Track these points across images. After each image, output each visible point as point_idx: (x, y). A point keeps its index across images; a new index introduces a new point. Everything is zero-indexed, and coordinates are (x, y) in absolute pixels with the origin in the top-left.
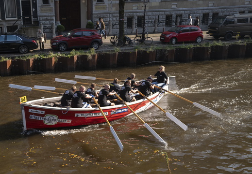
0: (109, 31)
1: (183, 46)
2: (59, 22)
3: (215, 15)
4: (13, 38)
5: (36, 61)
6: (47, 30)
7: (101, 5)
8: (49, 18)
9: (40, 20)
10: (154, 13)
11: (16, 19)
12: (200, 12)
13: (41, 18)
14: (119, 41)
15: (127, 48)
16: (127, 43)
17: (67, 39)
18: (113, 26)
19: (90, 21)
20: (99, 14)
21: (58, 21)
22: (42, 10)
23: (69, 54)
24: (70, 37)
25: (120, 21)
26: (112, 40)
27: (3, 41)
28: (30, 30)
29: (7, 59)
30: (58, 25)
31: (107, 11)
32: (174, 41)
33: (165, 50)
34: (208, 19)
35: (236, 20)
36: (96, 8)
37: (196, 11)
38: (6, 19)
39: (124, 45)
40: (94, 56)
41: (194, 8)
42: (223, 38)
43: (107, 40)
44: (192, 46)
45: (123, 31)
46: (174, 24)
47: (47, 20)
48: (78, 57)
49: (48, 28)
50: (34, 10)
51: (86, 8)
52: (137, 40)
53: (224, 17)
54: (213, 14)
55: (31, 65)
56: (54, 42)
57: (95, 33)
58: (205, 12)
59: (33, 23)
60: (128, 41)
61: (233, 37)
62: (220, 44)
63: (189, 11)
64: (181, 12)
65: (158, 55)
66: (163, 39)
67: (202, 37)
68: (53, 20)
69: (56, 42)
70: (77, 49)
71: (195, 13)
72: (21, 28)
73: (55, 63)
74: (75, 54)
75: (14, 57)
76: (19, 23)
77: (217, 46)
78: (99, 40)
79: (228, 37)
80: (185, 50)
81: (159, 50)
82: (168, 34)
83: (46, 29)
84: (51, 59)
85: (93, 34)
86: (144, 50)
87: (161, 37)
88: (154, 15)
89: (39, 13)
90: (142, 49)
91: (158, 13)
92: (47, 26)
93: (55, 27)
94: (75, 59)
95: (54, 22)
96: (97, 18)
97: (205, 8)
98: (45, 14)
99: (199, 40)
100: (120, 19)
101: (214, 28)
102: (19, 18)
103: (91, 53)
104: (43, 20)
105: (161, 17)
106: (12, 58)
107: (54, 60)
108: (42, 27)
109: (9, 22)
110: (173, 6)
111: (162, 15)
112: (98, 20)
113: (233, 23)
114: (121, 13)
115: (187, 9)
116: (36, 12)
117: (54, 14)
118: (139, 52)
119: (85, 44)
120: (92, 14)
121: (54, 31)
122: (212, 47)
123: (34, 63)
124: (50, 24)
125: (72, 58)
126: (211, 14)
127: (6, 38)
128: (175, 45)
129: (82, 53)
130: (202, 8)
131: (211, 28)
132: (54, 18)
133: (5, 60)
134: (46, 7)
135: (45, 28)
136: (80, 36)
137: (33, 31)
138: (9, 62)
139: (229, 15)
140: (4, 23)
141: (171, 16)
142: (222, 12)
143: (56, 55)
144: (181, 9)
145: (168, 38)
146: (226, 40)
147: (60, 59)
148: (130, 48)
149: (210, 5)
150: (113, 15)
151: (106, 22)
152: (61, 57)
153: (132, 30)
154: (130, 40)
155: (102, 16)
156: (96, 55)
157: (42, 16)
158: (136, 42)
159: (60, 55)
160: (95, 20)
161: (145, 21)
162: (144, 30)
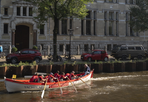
1: (96, 62)
6: (6, 51)
7: (42, 36)
8: (7, 43)
10: (77, 43)
12: (106, 43)
14: (53, 58)
15: (59, 63)
16: (59, 60)
17: (18, 55)
18: (50, 49)
19: (35, 46)
20: (41, 41)
21: (13, 45)
22: (3, 37)
23: (18, 65)
24: (20, 54)
25: (54, 45)
26: (49, 58)
30: (13, 47)
31: (46, 40)
32: (90, 59)
34: (111, 48)
35: (127, 48)
36: (39, 38)
37: (103, 43)
39: (57, 61)
40: (35, 67)
41: (102, 41)
42: (121, 59)
43: (45, 58)
44: (101, 62)
45: (56, 52)
46: (89, 50)
47: (5, 44)
48: (24, 67)
49: (6, 49)
51: (33, 38)
53: (120, 46)
54: (114, 45)
56: (8, 57)
57: (37, 52)
58: (108, 43)
60: (59, 58)
61: (127, 58)
63: (98, 43)
64: (93, 43)
65: (79, 68)
66: (82, 58)
67: (108, 57)
69: (10, 57)
71: (102, 44)
73: (7, 71)
74: (22, 65)
77: (118, 63)
78: (40, 57)
79: (124, 58)
81: (80, 64)
82: (86, 55)
83: (5, 49)
84: (4, 67)
87: (81, 57)
88: (77, 44)
90: (69, 63)
91: (79, 43)
92: (6, 47)
93: (11, 48)
94: (22, 68)
96: (40, 44)
97: (108, 41)
98: (4, 40)
99: (106, 59)
101: (115, 52)
103: (34, 64)
104: (3, 44)
105: (81, 45)
107: (6, 69)
110: (88, 39)
111: (82, 44)
113: (126, 49)
115: (97, 41)
117: (11, 40)
118: (67, 65)
119: (30, 59)
120: (36, 41)
121: (10, 51)
122: (115, 64)
124: (8, 46)
125: (20, 67)
126: (112, 45)
128: (91, 62)
129: (27, 64)
130: (106, 41)
131: (113, 52)
132: (11, 43)
134: (6, 36)
136: (27, 53)
139: (123, 45)
141: (88, 45)
143: (8, 65)
144: (93, 41)
145: (86, 58)
146: (123, 60)
147: (11, 68)
148: (61, 63)
149: (111, 39)
150: (50, 43)
151: (46, 47)
152: (12, 66)
153: (63, 53)
154: (61, 58)
155: (43, 43)
156: (37, 66)
157: (3, 41)
158: (65, 59)
159: (11, 65)
160: (39, 46)
161: (71, 47)
162: (70, 52)
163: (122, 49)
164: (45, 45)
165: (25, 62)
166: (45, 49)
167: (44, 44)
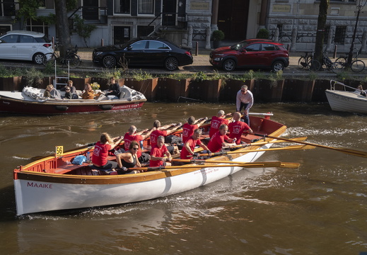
0: (292, 46)
2: (216, 26)
5: (194, 83)
6: (198, 37)
7: (283, 5)
8: (202, 18)
9: (189, 21)
10: (363, 23)
11: (153, 16)
13: (190, 18)
17: (238, 53)
18: (298, 37)
19: (263, 27)
20: (278, 17)
21: (214, 24)
22: (193, 6)
23: (243, 76)
24: (242, 50)
25: (319, 32)
26: (302, 61)
28: (173, 35)
30: (214, 30)
31: (291, 14)
36: (275, 8)
38: (139, 15)
40: (279, 83)
45: (321, 48)
47: (198, 21)
50: (180, 4)
51: (259, 7)
52: (340, 63)
55: (186, 88)
56: (217, 57)
59: (176, 24)
60: (325, 63)
68: (208, 21)
69: (221, 57)
70: (255, 70)
72: (160, 31)
73: (221, 88)
74: (253, 78)
76: (157, 23)
78: (284, 58)
83: (197, 34)
86: (355, 79)
88: (361, 26)
89: (188, 10)
92: (199, 30)
93: (210, 32)
95: (209, 24)
96: (274, 24)
98: (196, 12)
100: (318, 29)
102: (158, 15)
103: (277, 78)
104: (192, 21)
106: (159, 76)
107: (220, 84)
108: (191, 31)
109: (142, 21)
112: (275, 27)
114: (322, 19)
116: (183, 8)
117: (210, 12)
118: (347, 81)
120: (267, 17)
121: (209, 38)
123: (190, 86)
124: (203, 27)
125: (248, 82)
132: (209, 19)
133: (149, 78)
134: (200, 2)
135: (195, 34)
137: (177, 36)
138: (155, 81)
140: (135, 22)
143: (224, 76)
147: (230, 83)
148: (329, 74)
150: (299, 21)
151: (288, 30)
152: (231, 80)
154: (331, 62)
155: (282, 21)
156: (284, 80)
157: (193, 15)
160: (271, 28)
161: (348, 34)
164: (285, 27)
166: (285, 36)
167: (285, 23)
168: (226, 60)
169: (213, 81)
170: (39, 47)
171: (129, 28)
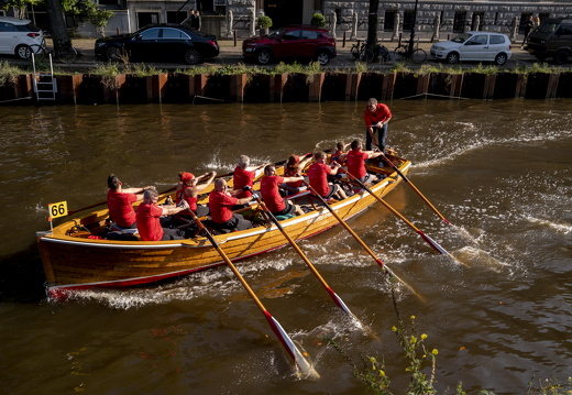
0: (352, 34)
1: (479, 69)
2: (263, 11)
3: (544, 16)
4: (175, 34)
5: (213, 79)
6: (241, 25)
9: (228, 5)
10: (435, 6)
12: (518, 9)
13: (230, 1)
14: (366, 52)
15: (379, 67)
16: (380, 57)
17: (273, 42)
18: (359, 24)
19: (319, 12)
20: (336, 0)
21: (260, 9)
23: (274, 70)
24: (278, 38)
25: (370, 17)
26: (355, 50)
27: (156, 38)
29: (160, 73)
30: (260, 16)
33: (446, 75)
37: (509, 8)
39: (375, 61)
40: (317, 77)
42: (552, 59)
43: (343, 47)
44: (494, 70)
45: (375, 35)
47: (240, 5)
48: (289, 76)
49: (241, 21)
52: (400, 53)
53: (558, 21)
55: (203, 86)
56: (250, 47)
57: (325, 35)
58: (525, 10)
59: (214, 9)
60: (382, 53)
62: (546, 69)
63: (497, 7)
64: (482, 8)
65: (433, 83)
68: (252, 6)
69: (253, 47)
70: (289, 61)
71: (507, 12)
73: (247, 85)
74: (285, 71)
75: (174, 70)
78: (330, 48)
80: (482, 76)
81: (435, 73)
84: (240, 76)
85: (321, 36)
86: (409, 71)
88: (433, 10)
90: (407, 70)
91: (440, 7)
92: (241, 16)
93: (255, 19)
94: (285, 79)
95: (254, 10)
96: (331, 8)
97: (526, 3)
100: (370, 12)
101: (538, 40)
103: (314, 71)
105: (446, 14)
106: (171, 71)
107: (245, 80)
108: (232, 17)
109: (172, 5)
111: (448, 10)
118: (399, 74)
121: (253, 26)
122: (530, 76)
123: (208, 82)
124: (246, 13)
125: (279, 77)
127: (161, 34)
129: (296, 69)
130: (521, 3)
131: (532, 39)
132: (254, 3)
133: (156, 73)
135: (236, 21)
136: (296, 38)
137: (214, 23)
138: (163, 77)
139: (567, 18)
140: (163, 7)
141: (465, 13)
142: (555, 12)
143: (250, 70)
146: (557, 64)
147: (257, 78)
148: (384, 67)
150: (361, 5)
152: (259, 74)
153: (394, 35)
154: (387, 53)
156: (323, 74)
158: (397, 57)
159: (257, 70)
161: (417, 19)
162: (412, 36)
163: (560, 32)
165: (291, 64)
166: (344, 22)
168: (259, 51)
169: (235, 76)
170: (23, 37)
171: (157, 14)
